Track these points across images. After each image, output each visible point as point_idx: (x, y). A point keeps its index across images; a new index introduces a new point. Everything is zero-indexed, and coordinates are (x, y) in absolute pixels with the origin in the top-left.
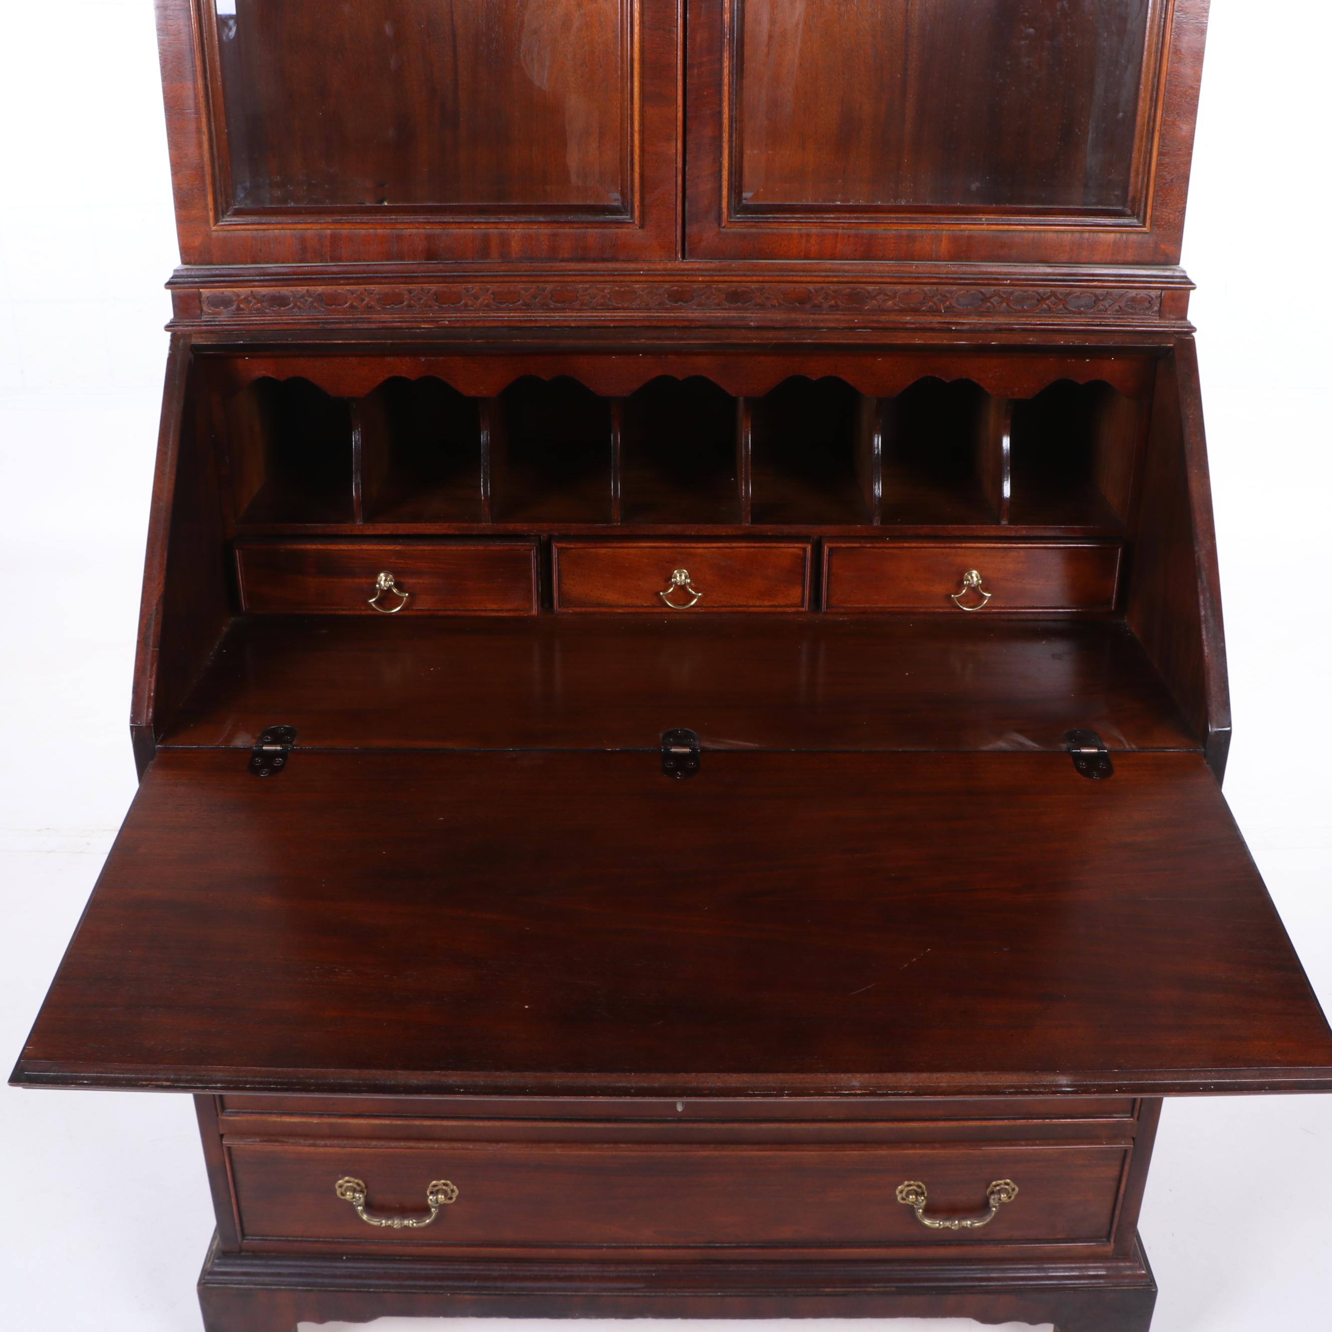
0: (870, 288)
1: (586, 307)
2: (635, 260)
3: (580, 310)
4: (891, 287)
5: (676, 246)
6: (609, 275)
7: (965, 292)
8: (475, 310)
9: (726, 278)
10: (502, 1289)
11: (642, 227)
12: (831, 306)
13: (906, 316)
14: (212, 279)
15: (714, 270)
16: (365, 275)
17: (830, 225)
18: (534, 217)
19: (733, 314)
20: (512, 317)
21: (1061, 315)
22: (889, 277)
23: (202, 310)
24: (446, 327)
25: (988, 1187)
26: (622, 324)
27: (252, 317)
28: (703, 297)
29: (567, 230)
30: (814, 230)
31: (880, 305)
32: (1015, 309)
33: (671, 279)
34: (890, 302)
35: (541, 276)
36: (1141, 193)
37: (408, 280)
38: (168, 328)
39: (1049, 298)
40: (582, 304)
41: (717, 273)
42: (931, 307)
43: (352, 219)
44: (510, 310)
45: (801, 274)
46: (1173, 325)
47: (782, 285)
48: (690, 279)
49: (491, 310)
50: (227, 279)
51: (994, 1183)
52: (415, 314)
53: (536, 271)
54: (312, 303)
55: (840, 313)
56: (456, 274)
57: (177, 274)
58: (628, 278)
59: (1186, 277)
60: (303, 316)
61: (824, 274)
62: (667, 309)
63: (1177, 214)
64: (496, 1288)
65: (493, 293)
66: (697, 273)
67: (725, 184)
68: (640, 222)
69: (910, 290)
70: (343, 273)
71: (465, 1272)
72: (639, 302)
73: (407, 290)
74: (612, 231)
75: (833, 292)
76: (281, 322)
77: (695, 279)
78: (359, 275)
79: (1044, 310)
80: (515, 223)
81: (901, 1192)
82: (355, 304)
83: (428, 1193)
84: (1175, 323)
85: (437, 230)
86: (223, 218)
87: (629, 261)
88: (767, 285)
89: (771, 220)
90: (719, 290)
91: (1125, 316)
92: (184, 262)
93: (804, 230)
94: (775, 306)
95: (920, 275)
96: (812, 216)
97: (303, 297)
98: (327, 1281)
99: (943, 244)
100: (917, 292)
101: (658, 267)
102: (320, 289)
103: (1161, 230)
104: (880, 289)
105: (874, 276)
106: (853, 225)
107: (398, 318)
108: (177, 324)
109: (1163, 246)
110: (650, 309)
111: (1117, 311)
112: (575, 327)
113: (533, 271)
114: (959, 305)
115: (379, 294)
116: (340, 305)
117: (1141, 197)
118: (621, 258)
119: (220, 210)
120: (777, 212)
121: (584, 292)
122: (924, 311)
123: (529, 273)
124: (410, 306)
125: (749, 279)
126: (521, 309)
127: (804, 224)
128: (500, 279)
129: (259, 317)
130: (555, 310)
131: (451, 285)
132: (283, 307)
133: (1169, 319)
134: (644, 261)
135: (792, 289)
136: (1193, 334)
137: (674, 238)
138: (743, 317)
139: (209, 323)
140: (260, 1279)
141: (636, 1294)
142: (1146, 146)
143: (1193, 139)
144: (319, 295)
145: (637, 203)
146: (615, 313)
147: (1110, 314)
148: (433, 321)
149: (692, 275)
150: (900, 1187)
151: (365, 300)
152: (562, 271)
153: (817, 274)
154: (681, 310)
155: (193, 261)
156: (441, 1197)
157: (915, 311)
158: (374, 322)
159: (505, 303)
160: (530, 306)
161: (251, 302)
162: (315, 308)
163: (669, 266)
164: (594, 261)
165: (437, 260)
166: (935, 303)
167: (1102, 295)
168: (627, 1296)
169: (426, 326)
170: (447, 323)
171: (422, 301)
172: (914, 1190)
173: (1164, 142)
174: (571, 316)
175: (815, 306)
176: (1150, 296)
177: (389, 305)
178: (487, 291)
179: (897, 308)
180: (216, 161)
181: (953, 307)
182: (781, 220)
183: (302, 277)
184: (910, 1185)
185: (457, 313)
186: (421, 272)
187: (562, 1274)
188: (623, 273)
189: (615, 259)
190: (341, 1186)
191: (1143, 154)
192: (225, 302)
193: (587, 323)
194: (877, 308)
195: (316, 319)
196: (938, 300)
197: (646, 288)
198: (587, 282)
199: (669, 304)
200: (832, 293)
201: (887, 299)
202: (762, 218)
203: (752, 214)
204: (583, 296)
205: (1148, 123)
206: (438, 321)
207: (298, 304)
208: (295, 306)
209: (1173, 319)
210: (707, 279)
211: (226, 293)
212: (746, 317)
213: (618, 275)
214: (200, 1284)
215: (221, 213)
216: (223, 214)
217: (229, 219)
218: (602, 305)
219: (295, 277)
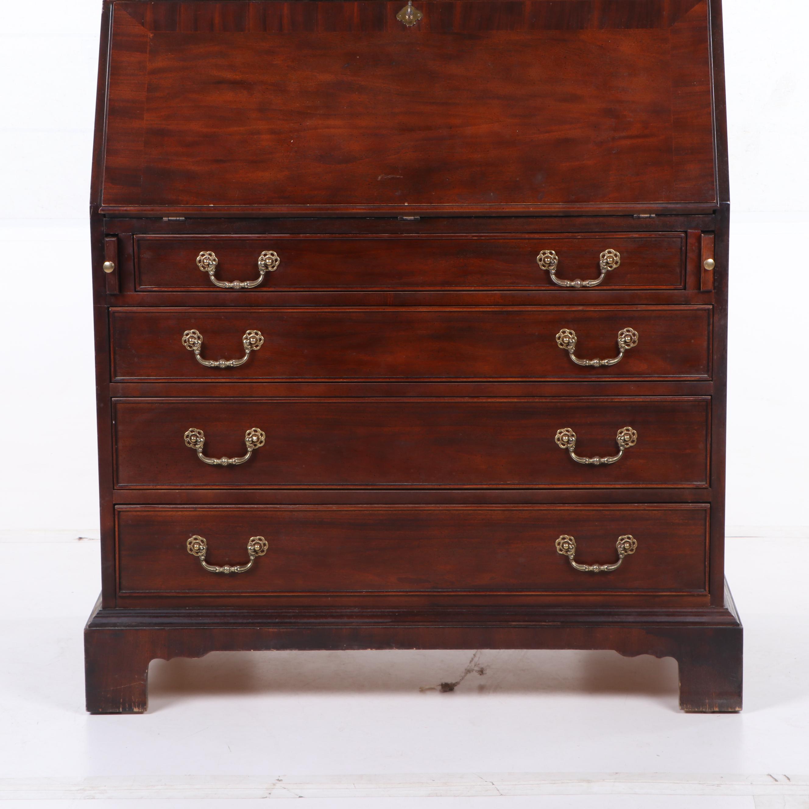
10: (295, 624)
172: (567, 542)
184: (564, 539)
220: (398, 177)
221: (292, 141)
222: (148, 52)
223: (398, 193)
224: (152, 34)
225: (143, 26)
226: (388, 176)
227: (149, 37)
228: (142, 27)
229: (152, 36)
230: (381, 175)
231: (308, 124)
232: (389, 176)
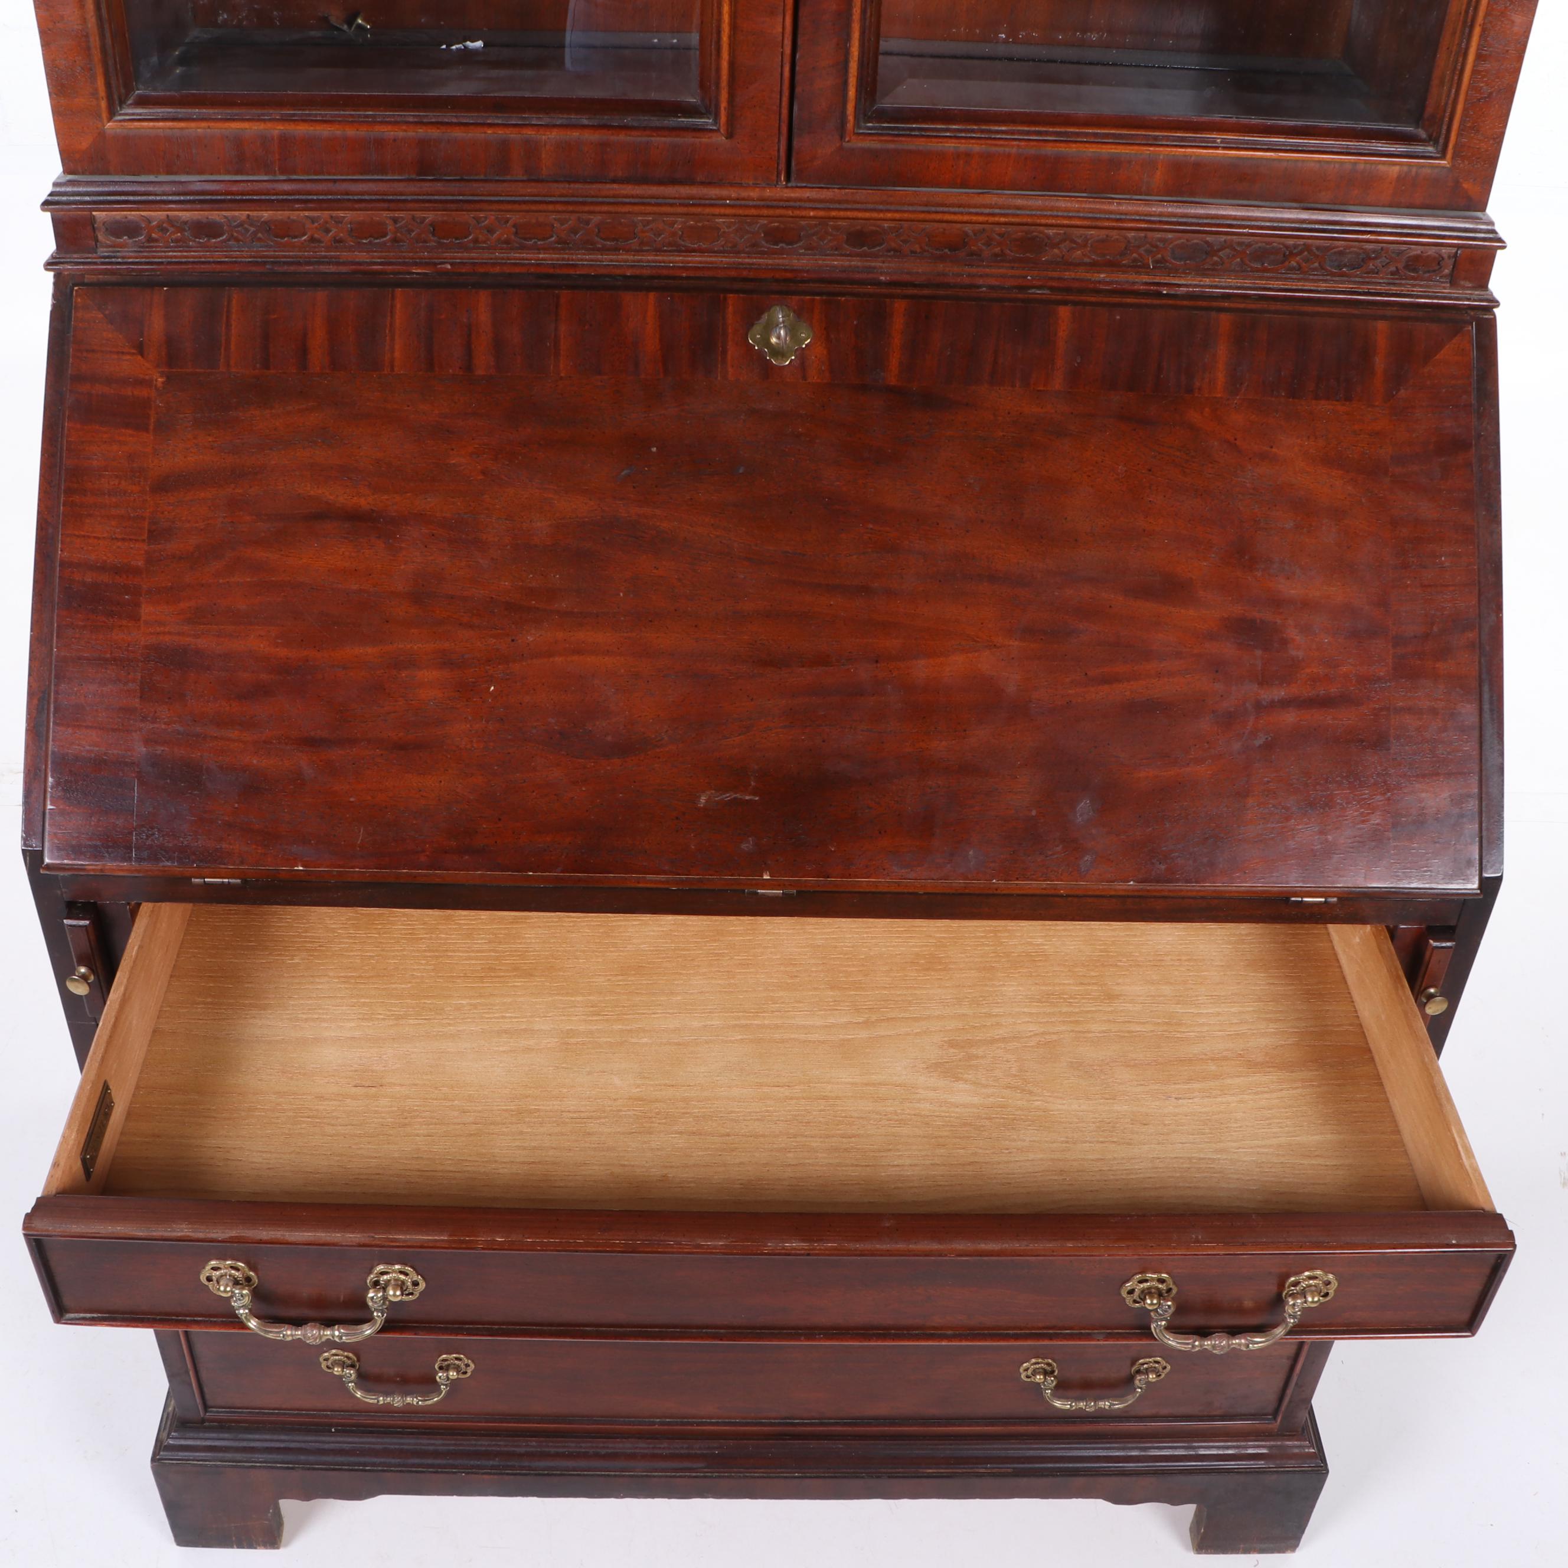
0: (1051, 232)
1: (647, 248)
2: (719, 183)
3: (638, 252)
4: (1082, 231)
5: (778, 164)
6: (681, 205)
7: (1185, 241)
8: (488, 248)
9: (849, 214)
10: (530, 1468)
11: (730, 135)
12: (996, 255)
13: (1099, 273)
14: (109, 198)
15: (831, 201)
16: (330, 197)
17: (1001, 142)
18: (574, 118)
19: (856, 262)
20: (542, 259)
21: (1316, 277)
22: (1079, 218)
23: (97, 240)
24: (446, 273)
25: (1133, 1363)
26: (700, 274)
27: (169, 251)
28: (814, 238)
29: (622, 137)
30: (976, 148)
31: (1063, 256)
32: (1251, 267)
33: (771, 212)
34: (1079, 252)
35: (584, 203)
36: (1445, 111)
37: (392, 205)
38: (49, 265)
39: (1301, 252)
40: (642, 243)
41: (837, 206)
42: (1135, 260)
43: (310, 115)
44: (539, 249)
45: (956, 210)
46: (1468, 296)
47: (928, 226)
48: (797, 213)
49: (511, 249)
50: (131, 198)
51: (1141, 1361)
52: (402, 252)
53: (577, 197)
54: (255, 233)
55: (1008, 264)
56: (461, 198)
57: (58, 189)
58: (708, 210)
59: (1494, 232)
60: (243, 251)
61: (987, 211)
62: (763, 253)
63: (1491, 142)
64: (522, 1468)
65: (515, 226)
66: (807, 205)
67: (852, 82)
68: (727, 130)
69: (1107, 236)
70: (299, 193)
71: (484, 1449)
72: (723, 243)
73: (390, 217)
74: (688, 139)
75: (999, 235)
76: (211, 260)
77: (804, 213)
78: (321, 197)
79: (1292, 269)
80: (547, 126)
81: (1026, 1370)
82: (316, 236)
83: (436, 1367)
84: (1471, 294)
85: (434, 133)
86: (121, 110)
87: (709, 184)
88: (905, 224)
89: (917, 133)
90: (836, 228)
91: (1403, 282)
92: (67, 170)
93: (963, 146)
94: (915, 252)
95: (1123, 217)
96: (976, 127)
97: (241, 225)
98: (312, 1458)
99: (1158, 173)
100: (1117, 239)
101: (752, 194)
102: (266, 215)
103: (1466, 162)
104: (1065, 233)
105: (1057, 216)
106: (1032, 143)
107: (379, 258)
108: (62, 260)
109: (1465, 186)
110: (739, 252)
111: (1392, 273)
112: (629, 277)
113: (573, 196)
114: (1175, 259)
115: (350, 223)
116: (296, 237)
117: (1444, 116)
118: (698, 179)
119: (116, 97)
120: (925, 120)
121: (644, 226)
122: (1125, 265)
123: (566, 199)
124: (395, 240)
125: (881, 215)
126: (554, 249)
127: (963, 141)
128: (524, 207)
129: (180, 251)
130: (604, 250)
131: (453, 213)
132: (215, 238)
133: (1464, 288)
134: (732, 185)
135: (941, 230)
136: (1495, 310)
137: (776, 153)
138: (870, 267)
139: (107, 260)
140: (229, 1456)
141: (694, 1474)
142: (1459, 45)
143: (1527, 37)
144: (265, 223)
145: (723, 105)
146: (688, 256)
147: (1382, 278)
148: (427, 264)
149: (800, 208)
150: (1025, 1365)
151: (330, 231)
152: (614, 196)
153: (978, 210)
154: (783, 254)
155: (80, 170)
156: (453, 1374)
157: (1112, 265)
158: (344, 264)
159: (530, 239)
160: (568, 244)
161: (167, 230)
162: (260, 239)
163: (768, 193)
164: (660, 183)
165: (433, 175)
166: (1140, 255)
167: (1374, 251)
168: (685, 1477)
169: (419, 271)
170: (449, 267)
171: (413, 234)
172: (1042, 1368)
173: (1486, 41)
174: (627, 261)
175: (972, 254)
176: (1440, 255)
177: (366, 238)
178: (507, 221)
179: (1087, 260)
180: (106, 26)
181: (1166, 261)
182: (931, 134)
183: (239, 197)
184: (1038, 1363)
185: (462, 252)
186: (412, 194)
187: (603, 1452)
188: (703, 202)
189: (691, 182)
190: (326, 1360)
191: (1452, 56)
192: (129, 229)
193: (649, 272)
194: (1058, 259)
195: (261, 257)
196: (1146, 251)
197: (734, 223)
198: (650, 214)
199: (765, 246)
200: (997, 237)
201: (1073, 248)
202: (903, 129)
203: (888, 123)
204: (643, 232)
205: (1467, 12)
206: (435, 264)
207: (235, 234)
208: (231, 237)
209: (1468, 288)
210: (821, 213)
211: (130, 217)
212: (875, 268)
213: (693, 205)
214: (154, 1459)
215: (117, 102)
216: (122, 103)
217: (130, 111)
218: (670, 244)
219: (229, 197)
220: (747, 798)
221: (492, 688)
222: (151, 427)
223: (747, 846)
224: (161, 377)
225: (142, 355)
226: (724, 796)
227: (156, 386)
228: (139, 357)
229: (163, 383)
230: (708, 793)
231: (530, 638)
232: (728, 796)
